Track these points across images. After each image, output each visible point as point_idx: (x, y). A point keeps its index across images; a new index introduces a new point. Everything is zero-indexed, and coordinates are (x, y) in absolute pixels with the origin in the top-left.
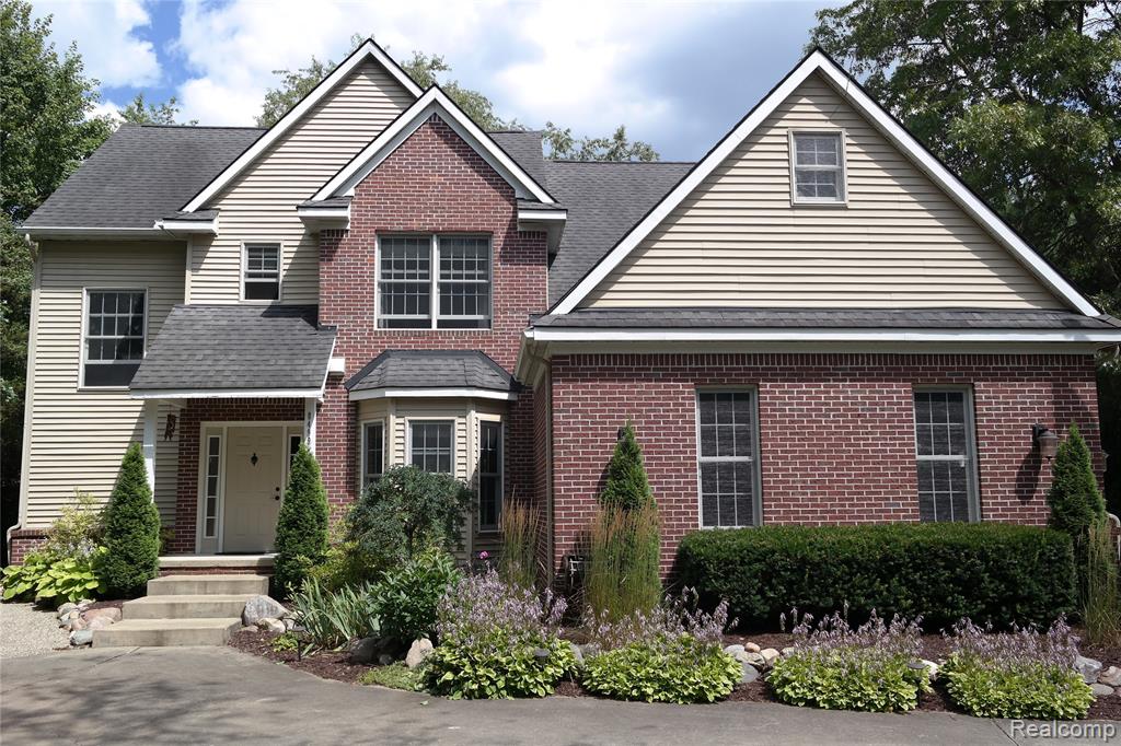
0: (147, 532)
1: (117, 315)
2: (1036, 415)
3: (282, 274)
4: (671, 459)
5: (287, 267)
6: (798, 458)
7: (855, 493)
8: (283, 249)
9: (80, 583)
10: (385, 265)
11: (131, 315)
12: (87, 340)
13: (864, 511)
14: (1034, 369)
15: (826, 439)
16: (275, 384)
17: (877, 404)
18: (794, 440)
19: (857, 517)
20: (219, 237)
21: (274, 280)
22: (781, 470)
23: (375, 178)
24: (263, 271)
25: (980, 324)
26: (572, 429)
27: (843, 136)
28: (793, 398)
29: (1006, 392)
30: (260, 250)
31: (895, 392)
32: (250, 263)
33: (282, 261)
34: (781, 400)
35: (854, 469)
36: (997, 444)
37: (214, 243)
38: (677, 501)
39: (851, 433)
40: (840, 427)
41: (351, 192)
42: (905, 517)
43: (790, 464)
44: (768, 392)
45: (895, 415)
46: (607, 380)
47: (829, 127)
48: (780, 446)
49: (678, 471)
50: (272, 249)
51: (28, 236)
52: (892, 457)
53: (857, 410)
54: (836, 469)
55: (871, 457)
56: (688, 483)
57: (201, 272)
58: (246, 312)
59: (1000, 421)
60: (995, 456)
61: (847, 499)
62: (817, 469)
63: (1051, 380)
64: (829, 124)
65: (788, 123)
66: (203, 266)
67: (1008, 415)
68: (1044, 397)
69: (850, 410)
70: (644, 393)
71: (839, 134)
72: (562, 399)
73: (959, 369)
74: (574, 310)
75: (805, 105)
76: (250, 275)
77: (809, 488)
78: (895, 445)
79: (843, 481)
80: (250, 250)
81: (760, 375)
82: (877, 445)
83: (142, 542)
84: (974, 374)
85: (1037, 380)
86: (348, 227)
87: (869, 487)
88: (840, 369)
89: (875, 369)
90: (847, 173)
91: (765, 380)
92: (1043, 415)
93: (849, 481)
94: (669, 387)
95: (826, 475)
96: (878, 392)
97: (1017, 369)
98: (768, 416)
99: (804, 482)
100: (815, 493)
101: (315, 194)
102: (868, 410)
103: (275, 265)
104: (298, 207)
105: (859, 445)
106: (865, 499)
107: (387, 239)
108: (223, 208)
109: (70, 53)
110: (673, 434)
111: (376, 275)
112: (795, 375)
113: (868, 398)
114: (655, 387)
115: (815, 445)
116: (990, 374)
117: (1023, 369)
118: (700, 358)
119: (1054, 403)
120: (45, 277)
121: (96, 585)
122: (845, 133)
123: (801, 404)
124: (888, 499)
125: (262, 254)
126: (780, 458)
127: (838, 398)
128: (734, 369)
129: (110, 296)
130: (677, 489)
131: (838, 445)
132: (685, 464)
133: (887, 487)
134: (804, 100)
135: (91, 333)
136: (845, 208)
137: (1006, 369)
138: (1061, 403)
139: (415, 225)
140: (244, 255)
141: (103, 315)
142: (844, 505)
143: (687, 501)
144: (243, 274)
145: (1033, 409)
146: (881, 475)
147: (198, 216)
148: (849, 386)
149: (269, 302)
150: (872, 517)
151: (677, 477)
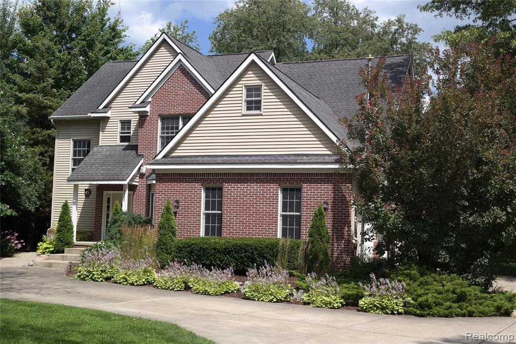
0: (68, 232)
1: (82, 149)
2: (326, 197)
3: (132, 132)
4: (192, 211)
5: (134, 129)
6: (235, 212)
7: (254, 226)
8: (132, 122)
9: (49, 248)
10: (163, 129)
11: (86, 149)
12: (72, 159)
13: (257, 233)
14: (327, 179)
15: (245, 205)
16: (111, 179)
17: (265, 192)
18: (234, 205)
19: (254, 235)
20: (111, 118)
21: (129, 135)
22: (228, 216)
23: (159, 93)
24: (126, 131)
25: (303, 161)
26: (160, 200)
27: (263, 86)
28: (235, 190)
29: (315, 188)
30: (125, 123)
31: (272, 188)
32: (122, 128)
33: (132, 127)
34: (230, 190)
35: (255, 217)
36: (309, 209)
37: (110, 121)
38: (193, 227)
39: (255, 203)
40: (251, 201)
41: (150, 100)
42: (272, 236)
43: (232, 214)
44: (226, 187)
45: (271, 197)
46: (172, 183)
47: (258, 82)
48: (229, 208)
49: (194, 216)
50: (129, 122)
51: (52, 120)
52: (269, 213)
53: (257, 194)
54: (248, 217)
55: (261, 213)
56: (197, 220)
57: (105, 133)
58: (118, 148)
59: (311, 199)
60: (308, 214)
61: (251, 228)
62: (241, 217)
63: (333, 183)
64: (259, 81)
65: (244, 82)
66: (106, 130)
67: (315, 197)
68: (330, 190)
69: (255, 194)
70: (184, 187)
71: (261, 85)
72: (158, 189)
73: (297, 179)
74: (163, 157)
75: (250, 74)
76: (122, 133)
77: (238, 223)
78: (270, 208)
79: (250, 221)
80: (122, 123)
81: (224, 181)
82: (263, 208)
83: (65, 235)
84: (302, 181)
85: (327, 183)
86: (149, 114)
87: (259, 224)
88: (252, 179)
89: (265, 179)
90: (263, 101)
91: (225, 183)
92: (328, 197)
93: (252, 222)
94: (193, 185)
95: (245, 219)
96: (266, 188)
97: (320, 179)
98: (226, 196)
99: (237, 221)
100: (240, 226)
101: (136, 102)
102: (261, 194)
103: (129, 128)
104: (130, 108)
105: (257, 208)
106: (257, 229)
107: (164, 118)
108: (113, 106)
109: (116, 17)
110: (193, 203)
111: (159, 133)
112: (236, 181)
113: (262, 190)
114: (188, 185)
115: (241, 208)
116: (309, 181)
117: (322, 179)
118: (203, 174)
119: (333, 193)
120: (60, 135)
121: (53, 249)
122: (263, 84)
123: (238, 192)
124: (266, 229)
125: (126, 124)
126: (229, 212)
127: (251, 190)
128: (215, 179)
129: (80, 141)
130: (193, 222)
131: (249, 208)
132: (196, 214)
133: (266, 224)
134: (250, 72)
135: (74, 156)
136: (262, 115)
137: (315, 179)
138: (336, 193)
139: (173, 112)
140: (119, 125)
141: (78, 149)
142: (250, 231)
143: (196, 227)
144: (118, 133)
145: (325, 195)
146: (264, 220)
147: (103, 111)
148: (255, 185)
149: (127, 144)
150: (259, 235)
151: (193, 218)
